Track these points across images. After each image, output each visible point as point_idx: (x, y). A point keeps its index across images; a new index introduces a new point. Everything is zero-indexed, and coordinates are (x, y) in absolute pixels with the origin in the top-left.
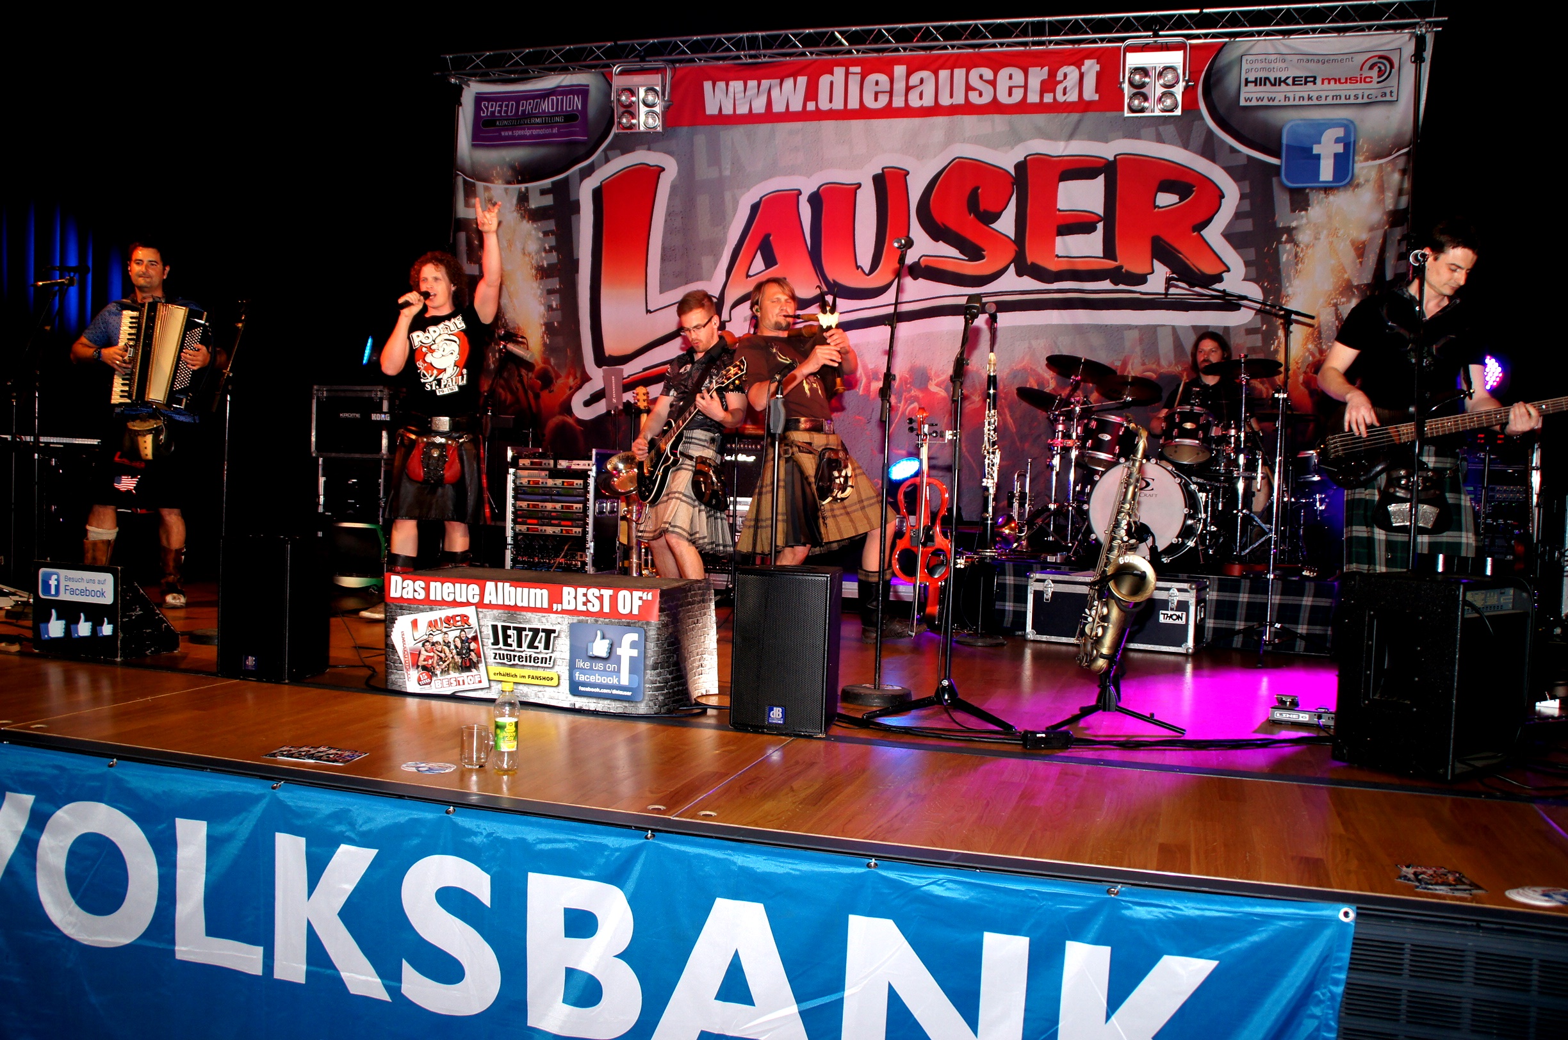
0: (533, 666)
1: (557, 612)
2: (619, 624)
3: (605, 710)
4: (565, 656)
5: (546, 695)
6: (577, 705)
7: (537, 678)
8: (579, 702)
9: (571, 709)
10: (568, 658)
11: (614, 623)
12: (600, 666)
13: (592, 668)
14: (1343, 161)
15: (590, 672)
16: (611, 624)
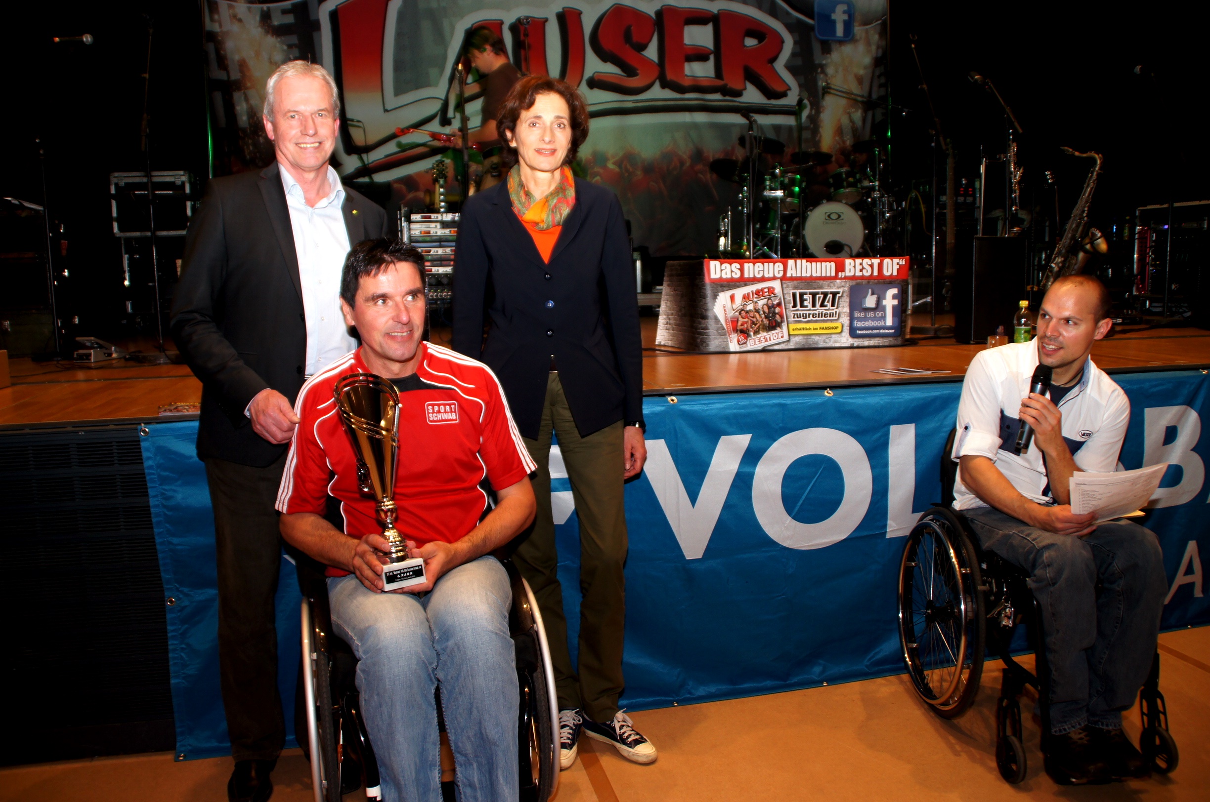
0: (824, 320)
1: (841, 279)
2: (884, 283)
3: (876, 344)
4: (847, 310)
5: (832, 340)
6: (856, 344)
7: (826, 328)
8: (857, 342)
9: (852, 347)
10: (848, 311)
11: (881, 282)
12: (871, 314)
13: (865, 317)
14: (848, 25)
15: (865, 319)
16: (878, 283)
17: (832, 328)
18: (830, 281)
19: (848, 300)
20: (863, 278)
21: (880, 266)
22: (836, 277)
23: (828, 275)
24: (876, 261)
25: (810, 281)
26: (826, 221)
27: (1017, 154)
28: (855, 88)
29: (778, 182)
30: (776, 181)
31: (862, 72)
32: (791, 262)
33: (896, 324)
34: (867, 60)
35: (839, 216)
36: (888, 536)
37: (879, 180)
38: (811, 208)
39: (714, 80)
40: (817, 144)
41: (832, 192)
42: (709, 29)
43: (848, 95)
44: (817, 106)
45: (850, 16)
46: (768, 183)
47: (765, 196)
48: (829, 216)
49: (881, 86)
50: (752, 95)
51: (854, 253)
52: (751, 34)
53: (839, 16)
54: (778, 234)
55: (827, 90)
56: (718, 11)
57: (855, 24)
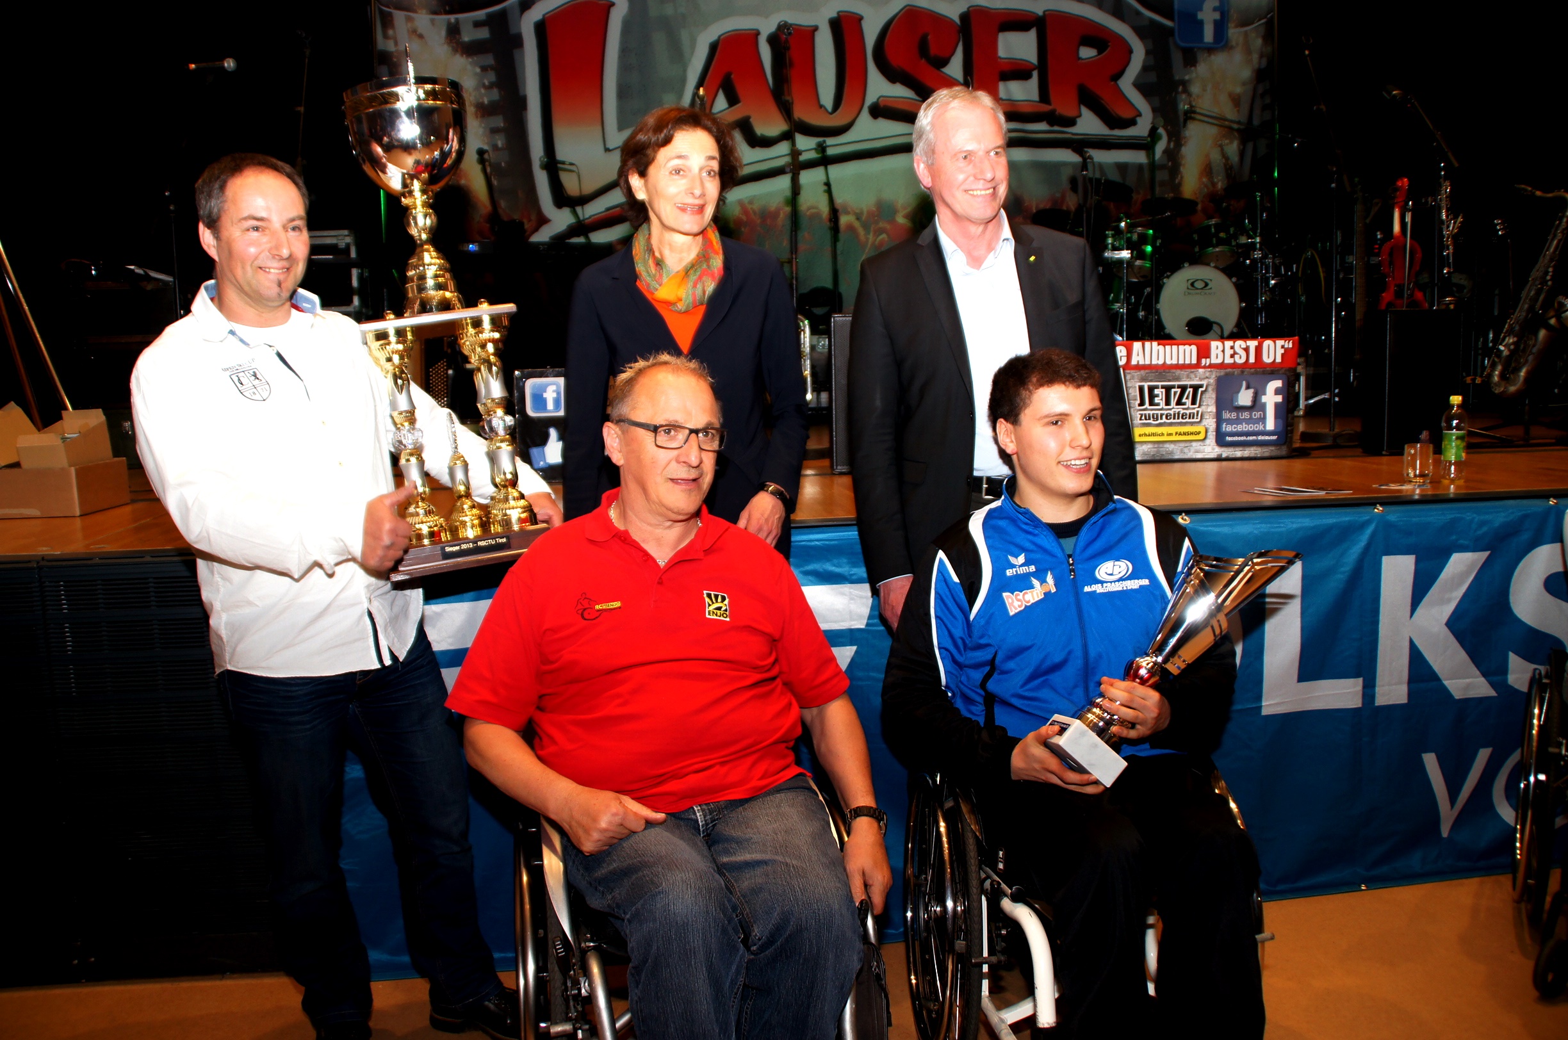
0: (1181, 422)
1: (1205, 367)
2: (1264, 373)
3: (1252, 455)
4: (1212, 409)
5: (1192, 450)
6: (1224, 456)
7: (1185, 434)
8: (1226, 452)
9: (1219, 459)
10: (1214, 410)
11: (1259, 372)
12: (1246, 415)
13: (1238, 418)
14: (1220, 27)
15: (1238, 421)
16: (1256, 373)
17: (1192, 434)
18: (1189, 370)
19: (1214, 396)
20: (1234, 365)
21: (1259, 350)
22: (1198, 365)
23: (1188, 362)
24: (1252, 344)
25: (1163, 370)
26: (1190, 291)
27: (1451, 197)
28: (1230, 113)
29: (1123, 238)
30: (1120, 239)
31: (1238, 90)
32: (1137, 345)
33: (1280, 429)
34: (1247, 73)
35: (1206, 285)
36: (1264, 712)
37: (1260, 236)
38: (1169, 274)
39: (1040, 104)
40: (1177, 188)
41: (1198, 252)
42: (1031, 37)
43: (1220, 121)
44: (1176, 138)
45: (1222, 14)
46: (1110, 241)
47: (1107, 259)
48: (1192, 284)
49: (1264, 108)
50: (1089, 124)
51: (1226, 333)
52: (1088, 42)
53: (1208, 16)
54: (1123, 309)
55: (1190, 115)
56: (1044, 12)
57: (1229, 25)
